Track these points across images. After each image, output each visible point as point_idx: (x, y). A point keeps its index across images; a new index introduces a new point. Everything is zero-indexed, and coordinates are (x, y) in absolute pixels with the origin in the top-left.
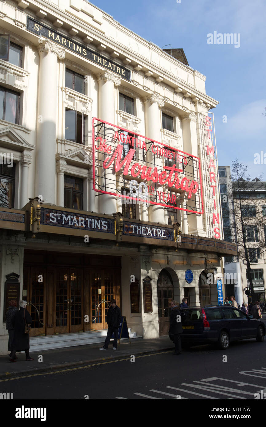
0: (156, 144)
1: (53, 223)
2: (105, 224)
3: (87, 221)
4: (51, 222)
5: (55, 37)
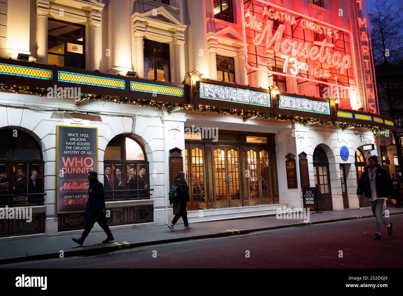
4: (210, 95)
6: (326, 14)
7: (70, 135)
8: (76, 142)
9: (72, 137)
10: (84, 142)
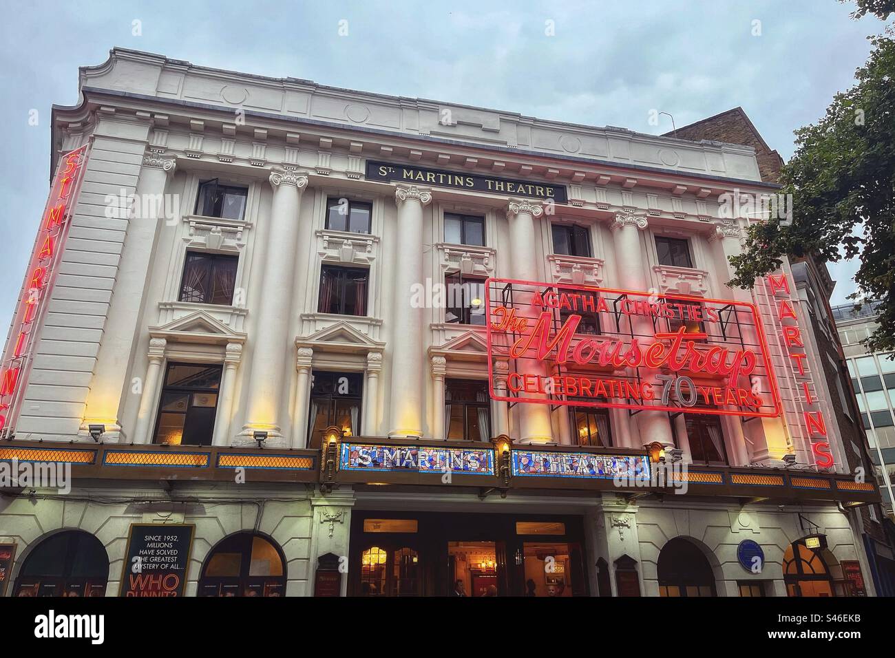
1: (365, 465)
4: (360, 464)
5: (415, 176)
6: (700, 277)
7: (148, 538)
8: (156, 549)
9: (151, 541)
10: (169, 549)
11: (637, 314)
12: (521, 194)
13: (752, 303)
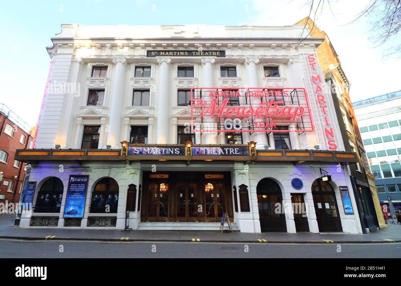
0: (250, 90)
1: (137, 154)
2: (177, 150)
3: (163, 150)
4: (135, 153)
5: (165, 54)
6: (282, 80)
11: (253, 96)
12: (207, 55)
13: (304, 88)
